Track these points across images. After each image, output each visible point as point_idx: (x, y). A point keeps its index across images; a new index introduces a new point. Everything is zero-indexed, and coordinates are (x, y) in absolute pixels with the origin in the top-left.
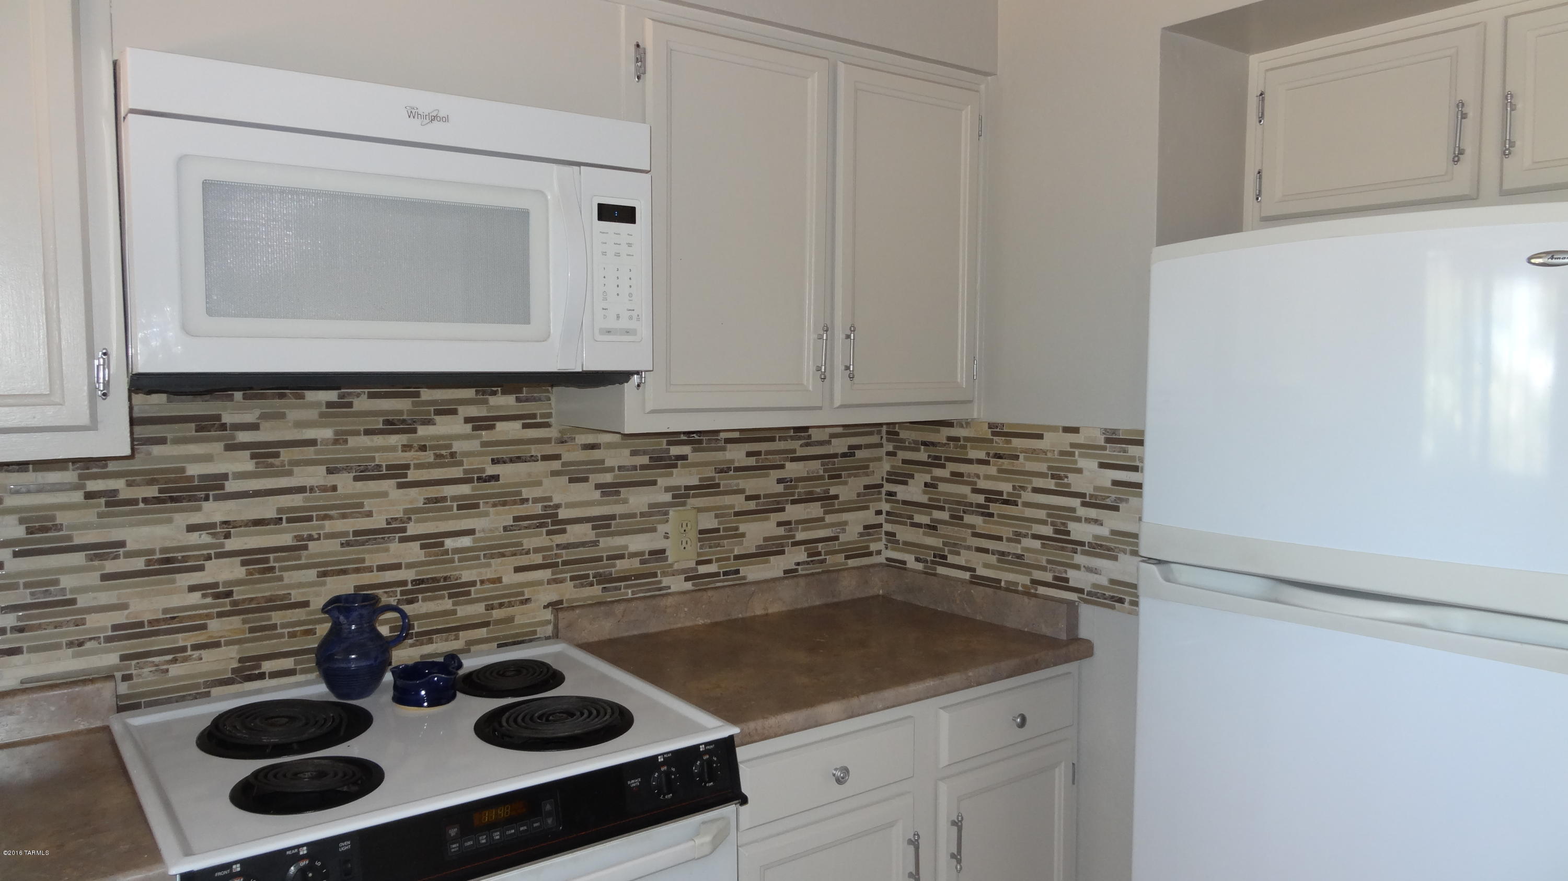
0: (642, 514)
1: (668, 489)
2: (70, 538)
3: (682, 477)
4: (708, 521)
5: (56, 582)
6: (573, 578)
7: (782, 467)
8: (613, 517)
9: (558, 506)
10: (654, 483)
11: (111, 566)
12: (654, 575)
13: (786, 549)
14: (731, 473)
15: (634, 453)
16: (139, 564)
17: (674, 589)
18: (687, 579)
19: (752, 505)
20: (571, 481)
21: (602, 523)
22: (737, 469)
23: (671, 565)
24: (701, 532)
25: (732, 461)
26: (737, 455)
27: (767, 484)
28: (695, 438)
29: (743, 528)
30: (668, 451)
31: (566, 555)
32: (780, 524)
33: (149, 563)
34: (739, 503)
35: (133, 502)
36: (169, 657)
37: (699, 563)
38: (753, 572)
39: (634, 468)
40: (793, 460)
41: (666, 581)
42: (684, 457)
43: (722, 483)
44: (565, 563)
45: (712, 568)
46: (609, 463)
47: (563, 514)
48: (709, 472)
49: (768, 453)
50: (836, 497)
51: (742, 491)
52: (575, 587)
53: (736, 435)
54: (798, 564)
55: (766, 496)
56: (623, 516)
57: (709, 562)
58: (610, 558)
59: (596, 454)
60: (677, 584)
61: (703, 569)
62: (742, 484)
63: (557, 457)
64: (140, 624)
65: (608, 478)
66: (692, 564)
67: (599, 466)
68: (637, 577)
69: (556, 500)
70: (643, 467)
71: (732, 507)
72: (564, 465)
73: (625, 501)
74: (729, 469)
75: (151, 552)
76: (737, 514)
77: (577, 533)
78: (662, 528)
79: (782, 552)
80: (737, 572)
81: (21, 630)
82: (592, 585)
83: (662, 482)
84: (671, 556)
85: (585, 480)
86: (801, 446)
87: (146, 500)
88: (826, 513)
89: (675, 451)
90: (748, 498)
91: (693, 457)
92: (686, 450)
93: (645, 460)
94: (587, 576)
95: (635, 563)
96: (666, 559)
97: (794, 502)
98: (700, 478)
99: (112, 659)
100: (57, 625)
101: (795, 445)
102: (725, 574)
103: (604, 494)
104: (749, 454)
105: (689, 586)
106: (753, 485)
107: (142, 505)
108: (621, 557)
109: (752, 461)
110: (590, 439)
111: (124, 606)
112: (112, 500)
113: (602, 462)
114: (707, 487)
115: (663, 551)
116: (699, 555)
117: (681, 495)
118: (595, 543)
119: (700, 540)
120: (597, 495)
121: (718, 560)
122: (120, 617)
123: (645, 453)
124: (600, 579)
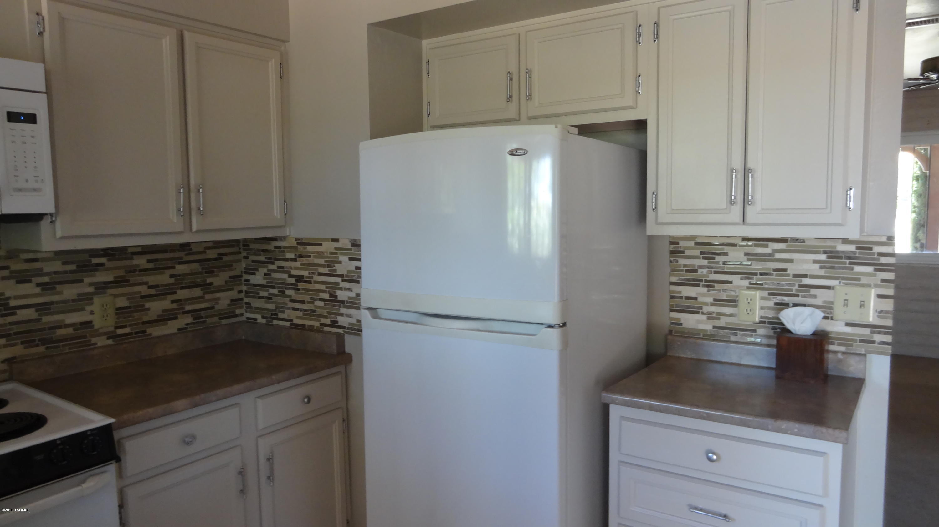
0: (74, 300)
1: (91, 284)
3: (102, 277)
4: (122, 302)
6: (22, 343)
7: (173, 268)
8: (52, 303)
9: (9, 298)
10: (81, 281)
12: (85, 337)
13: (179, 316)
14: (137, 273)
15: (64, 263)
17: (99, 344)
18: (108, 338)
19: (153, 291)
20: (18, 282)
21: (43, 308)
22: (141, 270)
23: (97, 330)
24: (117, 309)
25: (138, 266)
26: (141, 262)
27: (164, 278)
28: (109, 253)
29: (147, 305)
30: (90, 261)
31: (15, 329)
32: (173, 302)
34: (143, 290)
37: (117, 328)
38: (157, 331)
39: (66, 272)
40: (180, 263)
41: (94, 340)
42: (103, 265)
43: (131, 279)
44: (16, 334)
45: (127, 330)
46: (46, 269)
47: (13, 303)
48: (121, 273)
49: (162, 260)
50: (211, 284)
51: (146, 283)
52: (25, 348)
53: (139, 250)
54: (187, 324)
55: (163, 285)
56: (57, 302)
57: (125, 327)
58: (50, 328)
59: (37, 265)
60: (102, 342)
61: (120, 331)
62: (145, 279)
63: (7, 268)
65: (46, 279)
66: (112, 329)
67: (40, 273)
68: (72, 339)
69: (7, 294)
70: (72, 272)
71: (140, 292)
72: (11, 272)
73: (61, 293)
74: (135, 271)
76: (142, 297)
77: (22, 315)
78: (88, 308)
79: (176, 318)
80: (145, 331)
82: (37, 346)
83: (87, 280)
84: (97, 324)
85: (29, 281)
86: (186, 255)
88: (204, 293)
89: (95, 261)
90: (150, 287)
91: (109, 264)
92: (103, 260)
93: (73, 267)
94: (34, 341)
95: (70, 330)
96: (93, 326)
97: (182, 288)
98: (114, 277)
101: (181, 254)
102: (136, 333)
103: (43, 290)
104: (149, 261)
105: (110, 342)
106: (153, 279)
108: (60, 327)
109: (151, 265)
110: (31, 256)
113: (41, 269)
114: (119, 282)
115: (90, 322)
116: (116, 322)
117: (101, 288)
118: (38, 320)
119: (116, 314)
120: (38, 290)
121: (130, 325)
123: (72, 263)
124: (44, 342)
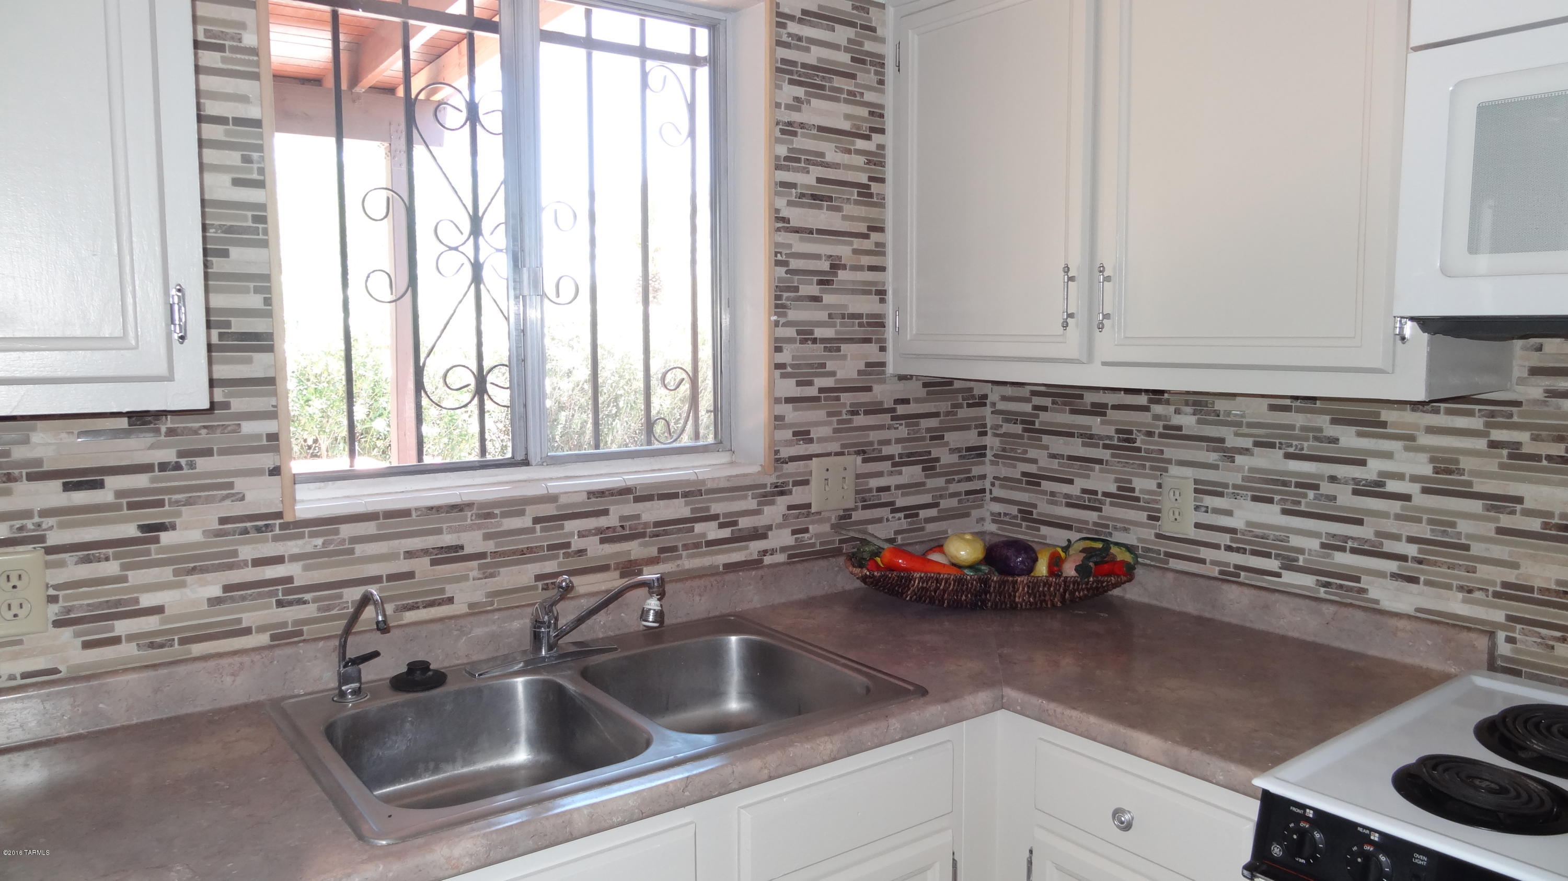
2: (1470, 484)
5: (1453, 525)
11: (1506, 521)
16: (1535, 525)
33: (1546, 525)
35: (1536, 458)
36: (1558, 634)
64: (1530, 589)
75: (1550, 514)
81: (1420, 562)
87: (1550, 458)
99: (1499, 616)
100: (1451, 567)
122: (1511, 576)
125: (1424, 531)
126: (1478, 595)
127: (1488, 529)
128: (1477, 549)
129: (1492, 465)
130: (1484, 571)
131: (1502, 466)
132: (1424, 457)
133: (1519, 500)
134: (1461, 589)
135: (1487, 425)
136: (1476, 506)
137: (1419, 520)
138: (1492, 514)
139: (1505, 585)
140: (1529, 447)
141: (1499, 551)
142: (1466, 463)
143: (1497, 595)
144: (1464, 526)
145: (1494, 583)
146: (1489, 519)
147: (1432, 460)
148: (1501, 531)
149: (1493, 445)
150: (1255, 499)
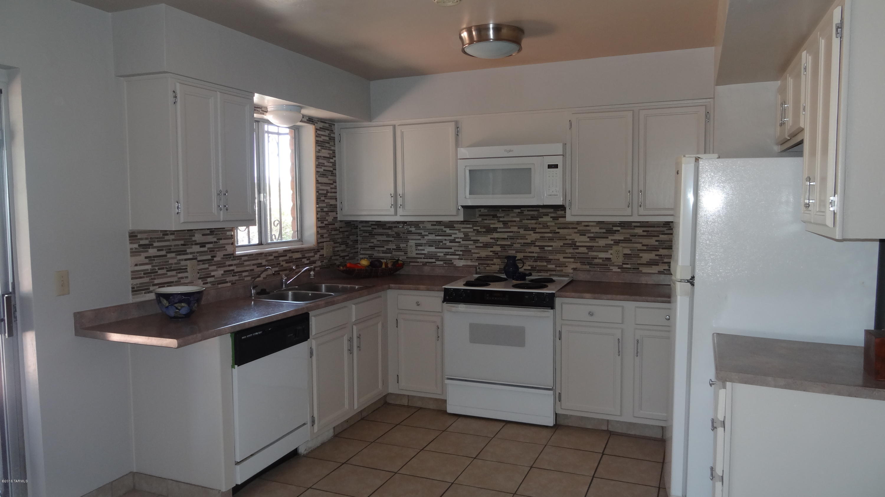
0: (603, 247)
1: (612, 240)
2: (470, 238)
3: (617, 237)
4: (628, 251)
5: (468, 247)
6: (580, 262)
7: (659, 236)
8: (593, 246)
9: (576, 242)
10: (607, 238)
11: (477, 245)
12: (607, 265)
13: (660, 264)
14: (637, 237)
15: (600, 228)
16: (481, 245)
17: (614, 270)
18: (619, 268)
19: (645, 248)
20: (580, 235)
21: (590, 248)
22: (639, 236)
23: (613, 263)
24: (624, 254)
25: (637, 233)
26: (639, 231)
27: (652, 241)
28: (623, 225)
29: (641, 255)
30: (613, 228)
31: (578, 255)
32: (656, 255)
33: (483, 245)
34: (639, 246)
35: (481, 232)
36: (486, 265)
37: (623, 264)
38: (645, 270)
39: (601, 233)
40: (662, 234)
41: (611, 268)
42: (618, 231)
43: (633, 240)
44: (578, 258)
45: (629, 266)
46: (592, 231)
47: (578, 244)
48: (628, 236)
49: (651, 231)
51: (641, 243)
52: (581, 265)
53: (638, 224)
54: (665, 270)
55: (651, 245)
56: (596, 247)
57: (628, 264)
58: (592, 258)
59: (588, 228)
60: (615, 269)
61: (625, 266)
62: (641, 241)
63: (576, 228)
64: (481, 257)
65: (592, 235)
66: (621, 264)
67: (589, 232)
68: (601, 265)
69: (576, 240)
70: (604, 233)
71: (637, 247)
72: (578, 230)
73: (598, 242)
74: (635, 236)
75: (484, 243)
76: (638, 250)
77: (582, 250)
78: (610, 252)
79: (658, 265)
80: (638, 269)
81: (463, 255)
82: (586, 265)
83: (610, 238)
84: (614, 259)
85: (585, 235)
86: (667, 230)
87: (483, 232)
89: (615, 228)
90: (643, 245)
91: (621, 231)
92: (619, 228)
93: (604, 231)
94: (585, 262)
95: (601, 261)
96: (611, 261)
97: (663, 248)
98: (624, 238)
99: (477, 264)
100: (468, 255)
101: (664, 229)
102: (633, 269)
103: (590, 240)
104: (643, 231)
105: (619, 270)
106: (645, 241)
107: (482, 233)
108: (596, 258)
109: (645, 234)
110: (586, 224)
111: (479, 253)
112: (478, 231)
113: (590, 230)
114: (627, 240)
115: (610, 258)
116: (623, 261)
117: (617, 242)
118: (588, 253)
119: (624, 257)
120: (588, 240)
121: (631, 264)
122: (478, 255)
123: (604, 229)
124: (590, 264)
125: (463, 249)
126: (473, 260)
127: (474, 247)
128: (473, 251)
129: (474, 234)
130: (474, 255)
131: (476, 234)
132: (462, 233)
133: (479, 240)
134: (470, 259)
135: (473, 226)
136: (471, 242)
137: (462, 247)
138: (474, 244)
139: (477, 257)
140: (480, 230)
141: (476, 251)
142: (470, 234)
143: (476, 260)
144: (470, 247)
145: (475, 257)
146: (474, 245)
147: (464, 234)
148: (476, 247)
149: (474, 230)
150: (429, 246)
